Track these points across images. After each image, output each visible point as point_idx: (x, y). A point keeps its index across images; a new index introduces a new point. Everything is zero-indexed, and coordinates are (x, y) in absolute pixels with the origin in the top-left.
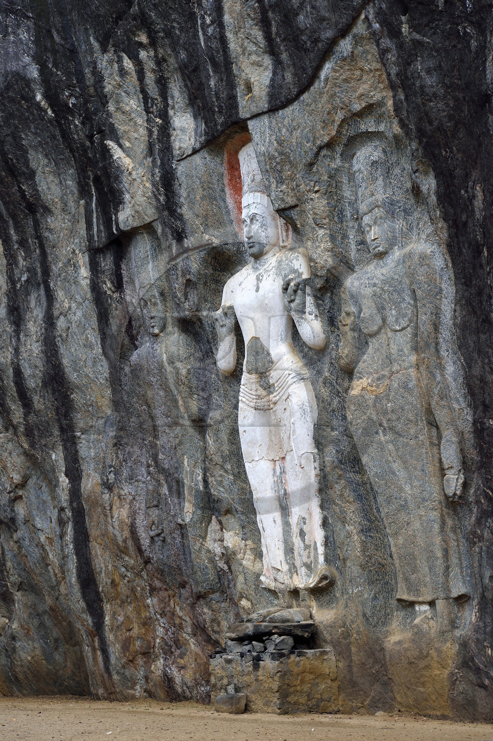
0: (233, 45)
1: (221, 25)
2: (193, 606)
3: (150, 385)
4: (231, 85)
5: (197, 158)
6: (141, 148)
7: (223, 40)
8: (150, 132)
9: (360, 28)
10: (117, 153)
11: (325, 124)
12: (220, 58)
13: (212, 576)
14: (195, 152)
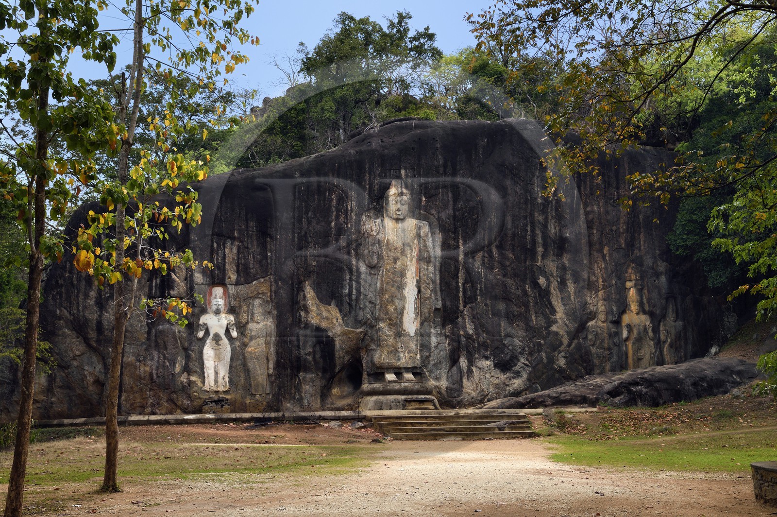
0: (227, 267)
1: (225, 262)
2: (169, 394)
3: (168, 336)
4: (224, 275)
5: (203, 286)
6: (183, 278)
7: (224, 265)
8: (187, 275)
9: (267, 278)
10: (174, 276)
11: (252, 293)
12: (222, 268)
13: (181, 387)
14: (202, 284)
